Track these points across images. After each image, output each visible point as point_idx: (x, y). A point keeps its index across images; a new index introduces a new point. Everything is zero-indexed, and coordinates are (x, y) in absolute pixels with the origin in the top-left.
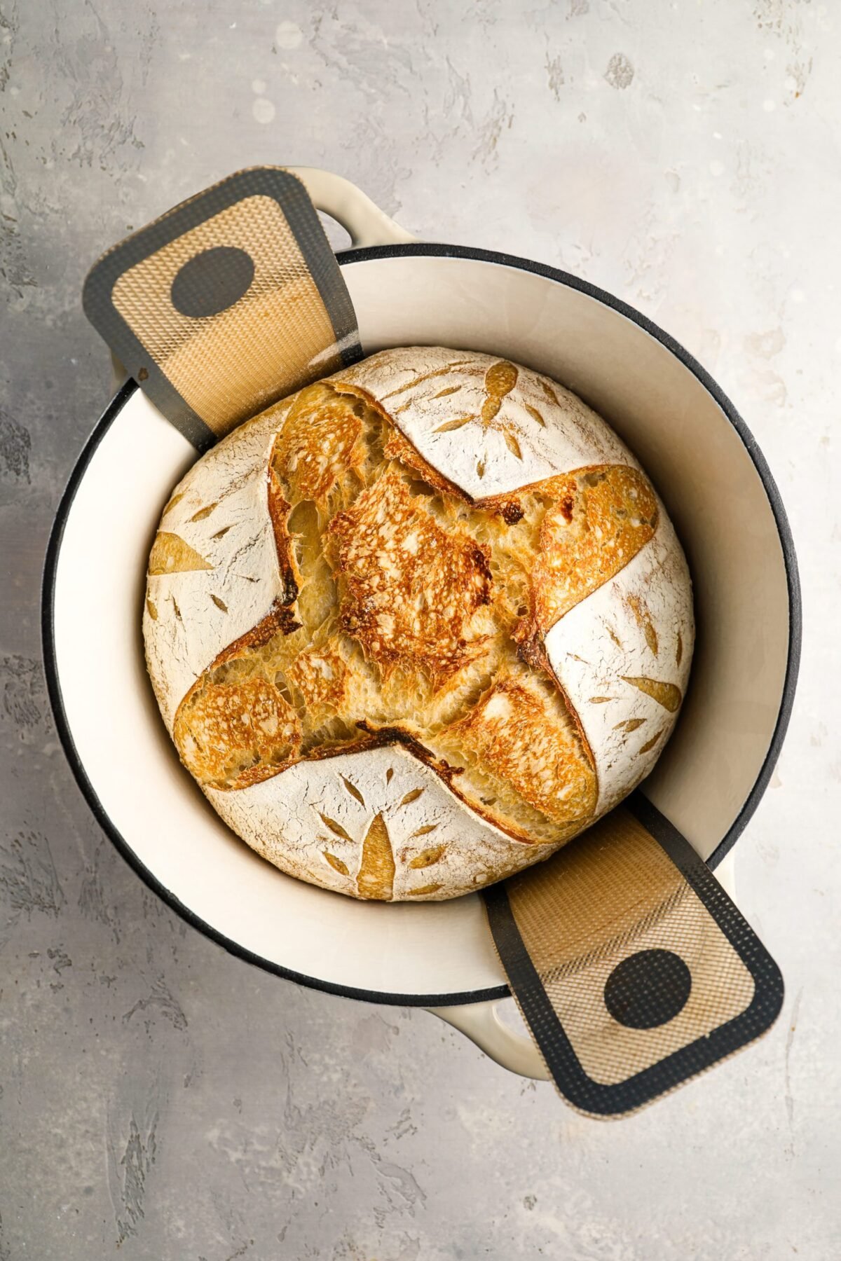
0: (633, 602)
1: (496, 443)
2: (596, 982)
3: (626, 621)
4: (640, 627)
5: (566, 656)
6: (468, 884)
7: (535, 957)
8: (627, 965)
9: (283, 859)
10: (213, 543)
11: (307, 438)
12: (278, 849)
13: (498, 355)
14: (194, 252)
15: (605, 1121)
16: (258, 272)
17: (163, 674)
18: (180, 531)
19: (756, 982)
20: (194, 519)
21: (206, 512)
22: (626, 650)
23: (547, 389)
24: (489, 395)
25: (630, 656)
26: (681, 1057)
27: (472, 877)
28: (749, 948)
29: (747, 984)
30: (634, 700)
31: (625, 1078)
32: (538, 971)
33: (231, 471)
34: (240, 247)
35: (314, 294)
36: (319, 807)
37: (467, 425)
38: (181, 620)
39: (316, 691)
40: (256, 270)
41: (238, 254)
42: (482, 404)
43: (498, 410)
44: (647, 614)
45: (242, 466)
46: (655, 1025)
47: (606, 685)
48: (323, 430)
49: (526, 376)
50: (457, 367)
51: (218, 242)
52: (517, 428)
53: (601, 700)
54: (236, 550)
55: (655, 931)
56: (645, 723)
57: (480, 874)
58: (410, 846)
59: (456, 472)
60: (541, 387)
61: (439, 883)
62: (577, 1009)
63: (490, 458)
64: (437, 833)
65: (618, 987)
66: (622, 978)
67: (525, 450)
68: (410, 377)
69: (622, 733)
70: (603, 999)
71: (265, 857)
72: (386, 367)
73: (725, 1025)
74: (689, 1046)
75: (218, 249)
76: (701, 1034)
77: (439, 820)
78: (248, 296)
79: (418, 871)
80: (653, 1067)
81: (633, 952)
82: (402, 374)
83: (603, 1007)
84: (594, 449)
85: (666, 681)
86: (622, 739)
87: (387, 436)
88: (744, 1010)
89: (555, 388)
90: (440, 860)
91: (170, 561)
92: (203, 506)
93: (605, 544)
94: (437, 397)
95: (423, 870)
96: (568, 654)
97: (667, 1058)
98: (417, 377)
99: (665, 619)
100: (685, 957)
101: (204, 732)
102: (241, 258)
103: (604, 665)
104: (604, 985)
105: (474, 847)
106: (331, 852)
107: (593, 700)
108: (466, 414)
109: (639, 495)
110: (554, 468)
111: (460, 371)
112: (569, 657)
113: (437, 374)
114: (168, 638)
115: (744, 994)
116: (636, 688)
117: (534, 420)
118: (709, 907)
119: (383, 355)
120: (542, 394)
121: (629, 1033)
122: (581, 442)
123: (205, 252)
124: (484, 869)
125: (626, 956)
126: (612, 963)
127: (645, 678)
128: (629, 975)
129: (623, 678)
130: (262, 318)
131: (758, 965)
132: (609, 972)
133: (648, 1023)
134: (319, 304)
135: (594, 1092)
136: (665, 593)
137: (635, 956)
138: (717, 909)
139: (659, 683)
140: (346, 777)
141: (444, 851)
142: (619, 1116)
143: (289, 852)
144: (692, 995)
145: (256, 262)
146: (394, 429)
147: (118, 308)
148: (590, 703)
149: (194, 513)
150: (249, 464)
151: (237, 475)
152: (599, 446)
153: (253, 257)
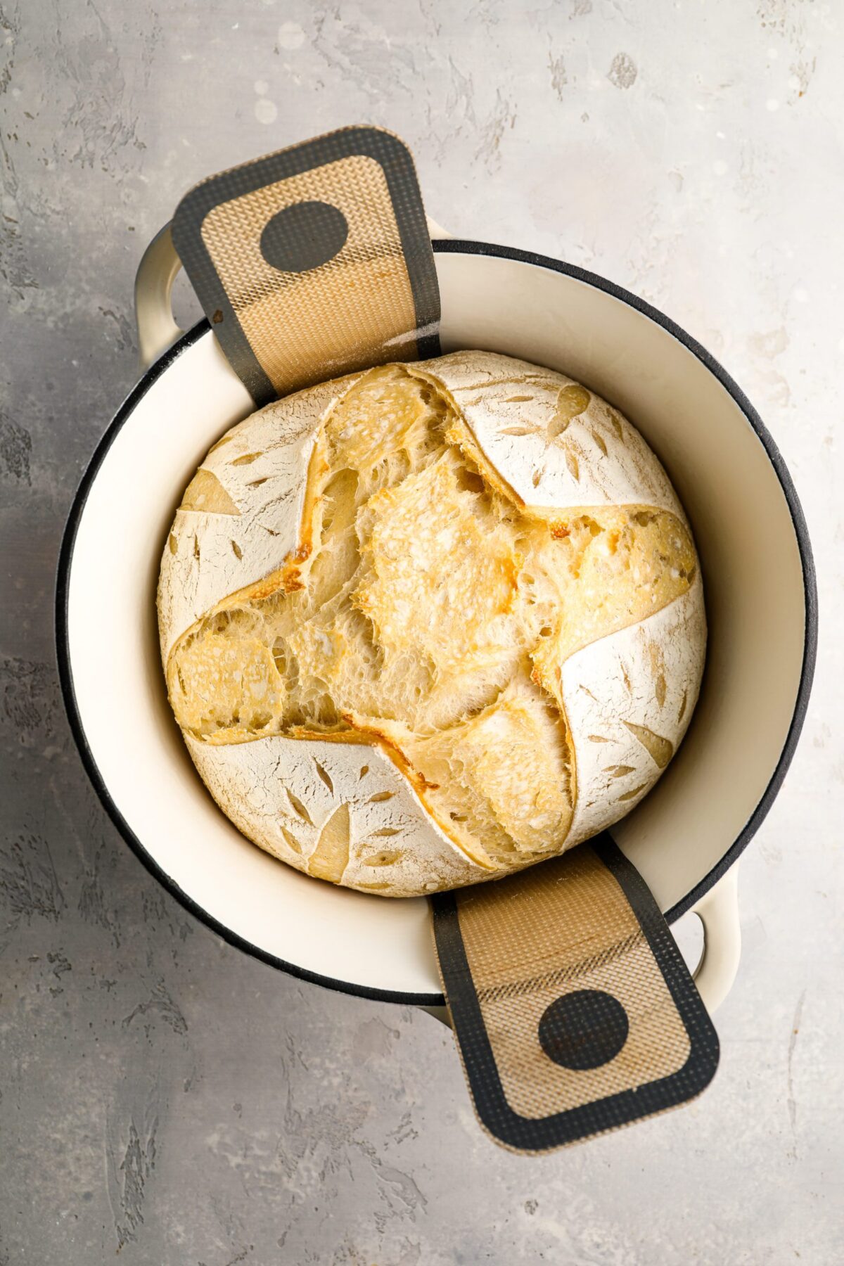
0: (653, 649)
1: (556, 460)
2: (533, 1011)
3: (642, 668)
4: (654, 676)
5: (579, 688)
6: (417, 889)
7: (475, 971)
8: (567, 1001)
9: (243, 820)
10: (247, 490)
11: (368, 413)
12: (240, 809)
13: (574, 379)
14: (291, 201)
15: (518, 1154)
16: (351, 237)
17: (170, 609)
18: (217, 472)
19: (692, 1046)
20: (235, 463)
21: (249, 459)
22: (635, 696)
23: (615, 422)
24: (559, 412)
25: (637, 703)
26: (605, 1106)
27: (422, 884)
28: (692, 1010)
29: (683, 1045)
30: (629, 747)
31: (546, 1115)
32: (476, 987)
33: (284, 426)
34: (337, 207)
35: (403, 275)
36: (287, 784)
37: (531, 435)
38: (198, 559)
39: (313, 664)
40: (349, 235)
41: (334, 213)
42: (550, 419)
43: (564, 429)
44: (662, 665)
45: (295, 424)
46: (585, 1068)
47: (607, 726)
48: (386, 409)
49: (598, 404)
50: (533, 380)
51: (317, 196)
52: (579, 450)
53: (599, 739)
54: (268, 500)
55: (601, 972)
56: (633, 772)
57: (431, 882)
58: (368, 844)
59: (513, 475)
60: (610, 419)
61: (389, 882)
62: (509, 1035)
63: (548, 470)
64: (399, 837)
65: (554, 1022)
66: (560, 1013)
67: (583, 473)
68: (485, 378)
69: (609, 777)
70: (537, 1030)
71: (226, 813)
72: (462, 366)
73: (654, 1083)
74: (615, 1096)
75: (315, 203)
76: (629, 1087)
77: (403, 827)
78: (337, 261)
79: (371, 869)
80: (575, 1110)
81: (575, 989)
82: (477, 374)
83: (536, 1038)
84: (648, 490)
85: (664, 736)
86: (607, 782)
87: (450, 424)
88: (676, 1071)
89: (623, 422)
90: (395, 864)
91: (200, 500)
92: (249, 452)
93: (640, 586)
94: (507, 401)
95: (376, 869)
96: (581, 687)
97: (591, 1104)
98: (491, 379)
99: (677, 674)
100: (626, 1005)
101: (194, 677)
102: (336, 219)
103: (610, 706)
104: (540, 1016)
105: (432, 859)
106: (288, 828)
107: (591, 737)
108: (533, 425)
109: (682, 547)
110: (609, 498)
111: (534, 383)
112: (581, 690)
113: (512, 381)
114: (182, 575)
115: (679, 1055)
116: (634, 737)
117: (597, 447)
118: (659, 959)
119: (462, 355)
120: (609, 424)
121: (558, 1070)
122: (636, 480)
123: (302, 204)
124: (437, 878)
125: (568, 991)
126: (552, 995)
127: (645, 729)
128: (568, 1011)
129: (625, 723)
130: (347, 287)
131: (697, 1029)
132: (548, 1004)
133: (578, 1064)
134: (406, 286)
135: (512, 1123)
136: (683, 649)
137: (576, 993)
138: (666, 964)
139: (657, 736)
140: (320, 762)
141: (401, 856)
142: (533, 1152)
143: (251, 816)
144: (627, 1046)
145: (351, 226)
146: (458, 418)
147: (205, 240)
148: (588, 740)
149: (237, 456)
150: (304, 423)
151: (290, 431)
152: (653, 489)
153: (348, 220)
